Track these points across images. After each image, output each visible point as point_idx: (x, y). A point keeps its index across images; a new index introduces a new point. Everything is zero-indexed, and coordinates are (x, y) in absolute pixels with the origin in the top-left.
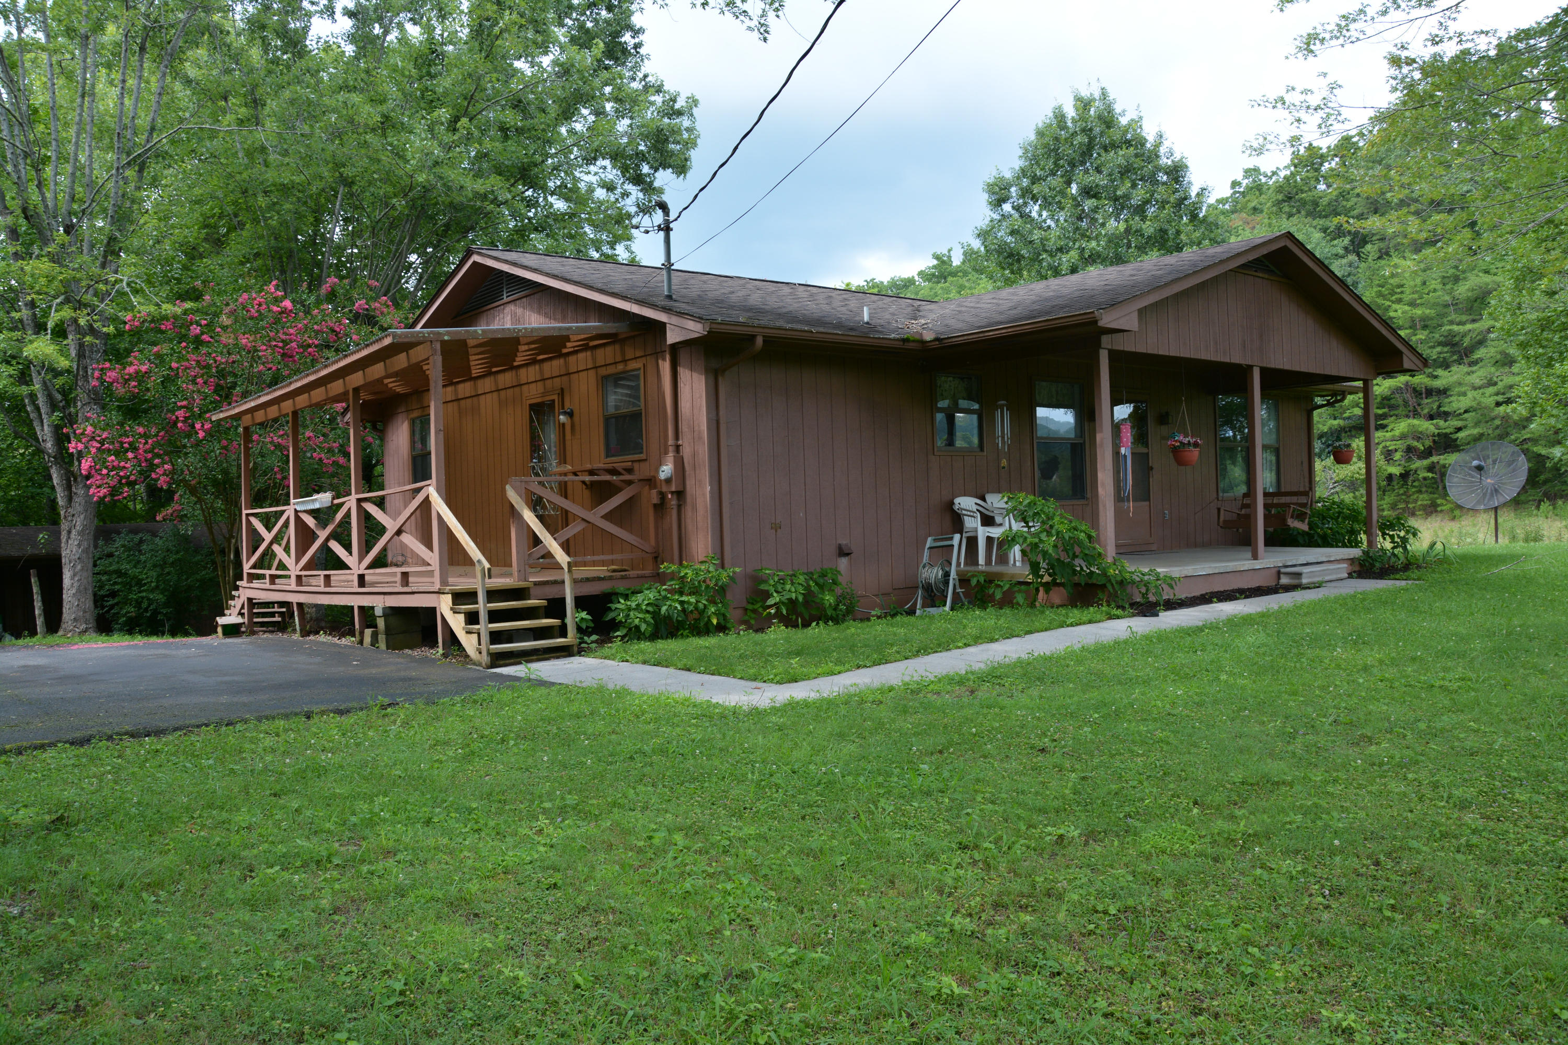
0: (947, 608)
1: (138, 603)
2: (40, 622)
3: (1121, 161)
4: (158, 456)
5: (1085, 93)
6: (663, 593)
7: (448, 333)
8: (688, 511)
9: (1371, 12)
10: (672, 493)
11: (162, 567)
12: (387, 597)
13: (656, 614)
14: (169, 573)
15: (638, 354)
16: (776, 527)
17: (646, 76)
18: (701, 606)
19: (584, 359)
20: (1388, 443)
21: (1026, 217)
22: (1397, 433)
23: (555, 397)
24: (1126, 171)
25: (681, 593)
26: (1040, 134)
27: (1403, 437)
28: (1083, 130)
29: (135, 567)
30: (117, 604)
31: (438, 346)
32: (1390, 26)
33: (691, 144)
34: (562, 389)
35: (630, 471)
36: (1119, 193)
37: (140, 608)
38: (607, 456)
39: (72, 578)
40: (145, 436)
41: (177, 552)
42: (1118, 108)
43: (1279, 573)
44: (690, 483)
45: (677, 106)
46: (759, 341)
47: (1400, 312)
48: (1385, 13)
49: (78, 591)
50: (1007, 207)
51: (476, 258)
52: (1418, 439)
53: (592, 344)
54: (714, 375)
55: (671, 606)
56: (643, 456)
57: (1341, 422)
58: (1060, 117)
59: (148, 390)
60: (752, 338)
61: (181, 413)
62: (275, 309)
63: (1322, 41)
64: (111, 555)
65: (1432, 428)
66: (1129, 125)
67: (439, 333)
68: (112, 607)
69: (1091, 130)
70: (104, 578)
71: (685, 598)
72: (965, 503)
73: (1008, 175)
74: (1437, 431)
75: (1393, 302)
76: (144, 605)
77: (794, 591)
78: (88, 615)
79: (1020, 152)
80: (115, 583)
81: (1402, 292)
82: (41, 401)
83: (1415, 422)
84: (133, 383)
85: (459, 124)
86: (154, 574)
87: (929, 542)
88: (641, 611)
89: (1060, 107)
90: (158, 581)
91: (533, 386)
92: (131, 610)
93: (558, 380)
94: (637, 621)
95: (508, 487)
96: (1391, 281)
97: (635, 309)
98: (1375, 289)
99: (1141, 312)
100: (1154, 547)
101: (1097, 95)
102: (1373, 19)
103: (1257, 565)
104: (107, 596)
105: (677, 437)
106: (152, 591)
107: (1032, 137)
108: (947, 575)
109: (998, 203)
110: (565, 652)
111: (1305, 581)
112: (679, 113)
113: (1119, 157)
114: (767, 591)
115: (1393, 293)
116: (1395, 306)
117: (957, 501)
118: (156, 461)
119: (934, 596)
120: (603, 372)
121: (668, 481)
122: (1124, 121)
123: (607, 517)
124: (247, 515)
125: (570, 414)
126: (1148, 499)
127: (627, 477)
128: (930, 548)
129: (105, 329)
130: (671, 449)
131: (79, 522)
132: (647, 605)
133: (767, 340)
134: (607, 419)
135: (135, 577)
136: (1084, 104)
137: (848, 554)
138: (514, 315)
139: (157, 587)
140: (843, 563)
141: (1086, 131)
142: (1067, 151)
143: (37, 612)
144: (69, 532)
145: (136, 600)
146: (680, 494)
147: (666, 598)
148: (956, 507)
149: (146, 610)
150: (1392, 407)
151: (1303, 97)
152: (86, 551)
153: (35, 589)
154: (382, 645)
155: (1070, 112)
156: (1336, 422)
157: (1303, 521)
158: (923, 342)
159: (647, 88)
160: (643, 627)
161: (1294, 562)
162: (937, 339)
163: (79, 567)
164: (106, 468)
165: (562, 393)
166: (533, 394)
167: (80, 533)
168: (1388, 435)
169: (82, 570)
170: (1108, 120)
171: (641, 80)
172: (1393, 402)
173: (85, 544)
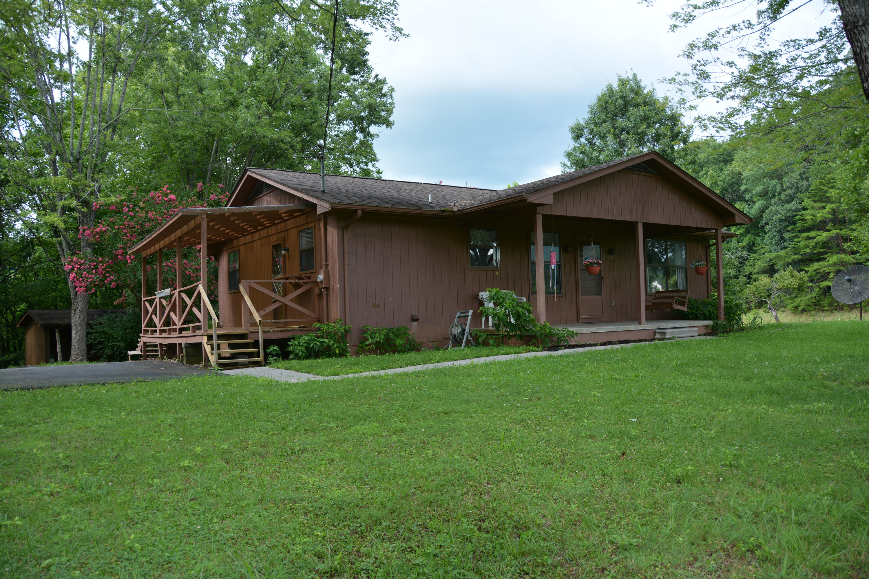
0: (462, 347)
1: (112, 347)
2: (59, 355)
3: (641, 113)
4: (108, 272)
5: (624, 77)
6: (313, 337)
7: (210, 210)
8: (331, 296)
9: (722, 32)
10: (324, 288)
11: (125, 329)
12: (188, 339)
13: (307, 348)
14: (128, 333)
15: (313, 219)
16: (376, 306)
17: (377, 76)
18: (331, 344)
19: (292, 223)
20: (825, 269)
21: (592, 145)
22: (830, 262)
23: (281, 242)
24: (645, 119)
25: (322, 338)
26: (599, 99)
27: (835, 264)
28: (621, 97)
29: (112, 329)
30: (102, 348)
31: (205, 216)
32: (731, 39)
33: (390, 112)
34: (284, 238)
35: (309, 278)
36: (639, 131)
37: (113, 350)
38: (301, 271)
39: (76, 334)
40: (102, 262)
41: (133, 323)
42: (642, 84)
43: (655, 332)
44: (331, 282)
45: (383, 92)
46: (360, 212)
47: (833, 193)
48: (729, 33)
49: (79, 340)
50: (583, 140)
51: (249, 173)
52: (842, 265)
53: (296, 214)
54: (343, 229)
55: (315, 344)
56: (314, 270)
57: (799, 257)
58: (610, 90)
59: (105, 239)
60: (356, 211)
61: (120, 251)
62: (166, 199)
63: (699, 48)
64: (101, 324)
65: (852, 260)
66: (648, 93)
67: (205, 210)
68: (100, 349)
69: (625, 97)
70: (97, 335)
71: (323, 340)
72: (484, 295)
73: (582, 122)
74: (855, 261)
75: (829, 188)
76: (115, 349)
77: (380, 337)
78: (83, 352)
79: (588, 110)
80: (102, 338)
81: (834, 182)
82: (64, 245)
83: (842, 256)
84: (97, 236)
85: (262, 105)
86: (120, 333)
87: (458, 314)
88: (300, 346)
89: (610, 85)
90: (122, 337)
91: (274, 236)
92: (108, 351)
93: (283, 233)
94: (297, 351)
95: (240, 285)
96: (828, 176)
97: (305, 197)
98: (818, 181)
99: (554, 194)
100: (605, 320)
101: (631, 77)
102: (723, 35)
103: (640, 328)
104: (97, 344)
105: (326, 261)
106: (119, 341)
107: (595, 101)
108: (463, 331)
109: (577, 137)
110: (257, 364)
111: (667, 337)
112: (385, 95)
113: (641, 111)
114: (366, 337)
115: (829, 183)
116: (830, 190)
117: (480, 294)
118: (107, 274)
119: (457, 342)
120: (300, 229)
121: (321, 282)
122: (645, 91)
123: (292, 300)
124: (144, 301)
125: (287, 250)
126: (600, 293)
127: (307, 280)
128: (458, 317)
129: (83, 210)
130: (324, 266)
131: (80, 305)
132: (304, 343)
133: (364, 212)
134: (302, 252)
135: (111, 335)
136: (623, 83)
137: (417, 320)
138: (267, 201)
139: (122, 340)
140: (415, 324)
141: (623, 97)
142: (611, 108)
143: (58, 350)
144: (75, 311)
145: (112, 346)
146: (327, 289)
147: (314, 340)
148: (480, 298)
149: (116, 351)
150: (829, 248)
151: (684, 78)
152: (83, 320)
153: (58, 339)
154: (185, 362)
155: (615, 86)
156: (796, 257)
157: (684, 306)
158: (453, 212)
159: (377, 81)
160: (300, 354)
161: (665, 327)
162: (459, 210)
163: (79, 328)
164: (82, 277)
165: (284, 239)
166: (274, 240)
167: (81, 311)
168: (826, 264)
169: (81, 329)
170: (637, 91)
171: (375, 78)
172: (830, 245)
173: (82, 317)
